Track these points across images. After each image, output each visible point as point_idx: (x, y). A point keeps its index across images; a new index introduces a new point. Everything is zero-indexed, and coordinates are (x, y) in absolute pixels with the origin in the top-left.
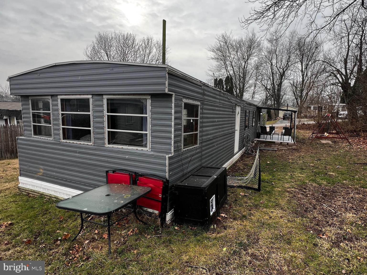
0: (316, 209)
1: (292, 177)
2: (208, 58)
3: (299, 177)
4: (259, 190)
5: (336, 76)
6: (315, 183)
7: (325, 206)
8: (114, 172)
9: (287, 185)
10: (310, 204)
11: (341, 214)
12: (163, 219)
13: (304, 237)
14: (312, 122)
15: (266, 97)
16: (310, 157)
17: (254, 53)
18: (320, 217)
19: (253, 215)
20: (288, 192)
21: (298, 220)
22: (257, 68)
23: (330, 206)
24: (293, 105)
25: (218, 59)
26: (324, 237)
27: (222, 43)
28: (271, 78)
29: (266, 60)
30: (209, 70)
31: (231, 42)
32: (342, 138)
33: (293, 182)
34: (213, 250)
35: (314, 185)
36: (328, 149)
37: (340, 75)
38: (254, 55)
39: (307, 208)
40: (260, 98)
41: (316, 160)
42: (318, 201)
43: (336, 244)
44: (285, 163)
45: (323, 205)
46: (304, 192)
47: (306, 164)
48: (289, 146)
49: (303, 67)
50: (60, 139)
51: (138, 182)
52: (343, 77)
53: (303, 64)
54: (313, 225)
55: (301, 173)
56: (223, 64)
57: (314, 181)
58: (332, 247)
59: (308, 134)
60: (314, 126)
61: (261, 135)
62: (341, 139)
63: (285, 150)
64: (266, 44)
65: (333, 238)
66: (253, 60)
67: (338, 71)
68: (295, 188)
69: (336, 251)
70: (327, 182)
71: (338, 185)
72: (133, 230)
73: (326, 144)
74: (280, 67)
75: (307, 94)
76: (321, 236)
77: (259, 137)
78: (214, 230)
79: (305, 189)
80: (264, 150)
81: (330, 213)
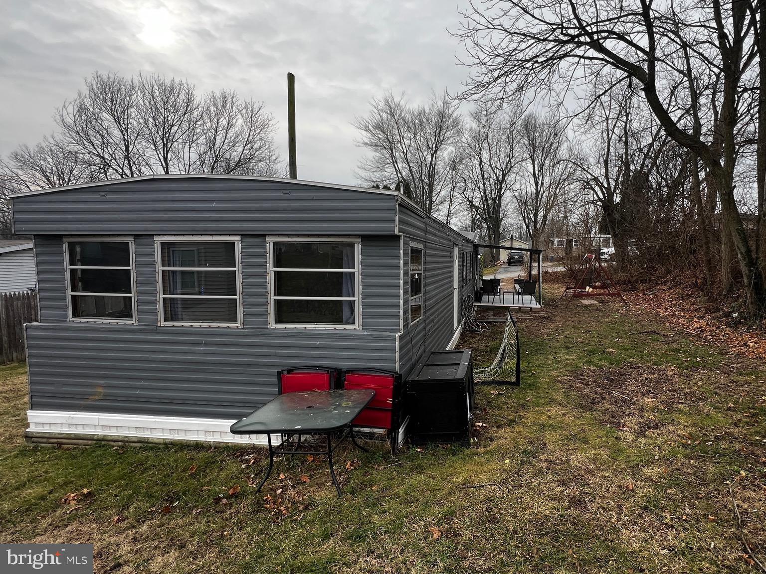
0: (605, 399)
1: (557, 361)
2: (355, 143)
3: (567, 359)
4: (517, 383)
5: (593, 189)
6: (593, 365)
7: (616, 394)
8: (289, 372)
9: (555, 373)
10: (596, 393)
11: (638, 400)
12: (394, 440)
13: (602, 433)
14: (561, 269)
15: (473, 222)
16: (573, 329)
17: (448, 138)
18: (613, 408)
19: (523, 418)
20: (559, 382)
21: (588, 414)
22: (454, 165)
23: (622, 393)
24: (521, 238)
25: (376, 145)
26: (625, 429)
27: (384, 115)
28: (481, 186)
29: (470, 151)
30: (358, 167)
31: (403, 114)
32: (613, 295)
33: (562, 368)
34: (493, 465)
35: (592, 368)
36: (595, 314)
37: (600, 187)
38: (449, 142)
39: (594, 399)
40: (459, 224)
41: (583, 333)
42: (604, 388)
43: (641, 433)
44: (539, 340)
45: (612, 393)
46: (581, 379)
47: (571, 339)
48: (535, 313)
49: (536, 169)
50: (157, 321)
51: (346, 382)
52: (604, 190)
53: (536, 163)
54: (607, 417)
55: (568, 354)
56: (388, 156)
57: (590, 363)
58: (638, 437)
59: (558, 290)
60: (563, 275)
61: (484, 296)
62: (610, 297)
63: (529, 319)
64: (469, 124)
65: (636, 428)
66: (447, 152)
67: (596, 179)
68: (568, 376)
69: (643, 440)
70: (608, 362)
71: (625, 366)
72: (353, 462)
73: (590, 305)
74: (496, 166)
75: (545, 217)
76: (621, 429)
77: (479, 299)
78: (477, 445)
79: (582, 375)
80: (497, 322)
81: (624, 400)
